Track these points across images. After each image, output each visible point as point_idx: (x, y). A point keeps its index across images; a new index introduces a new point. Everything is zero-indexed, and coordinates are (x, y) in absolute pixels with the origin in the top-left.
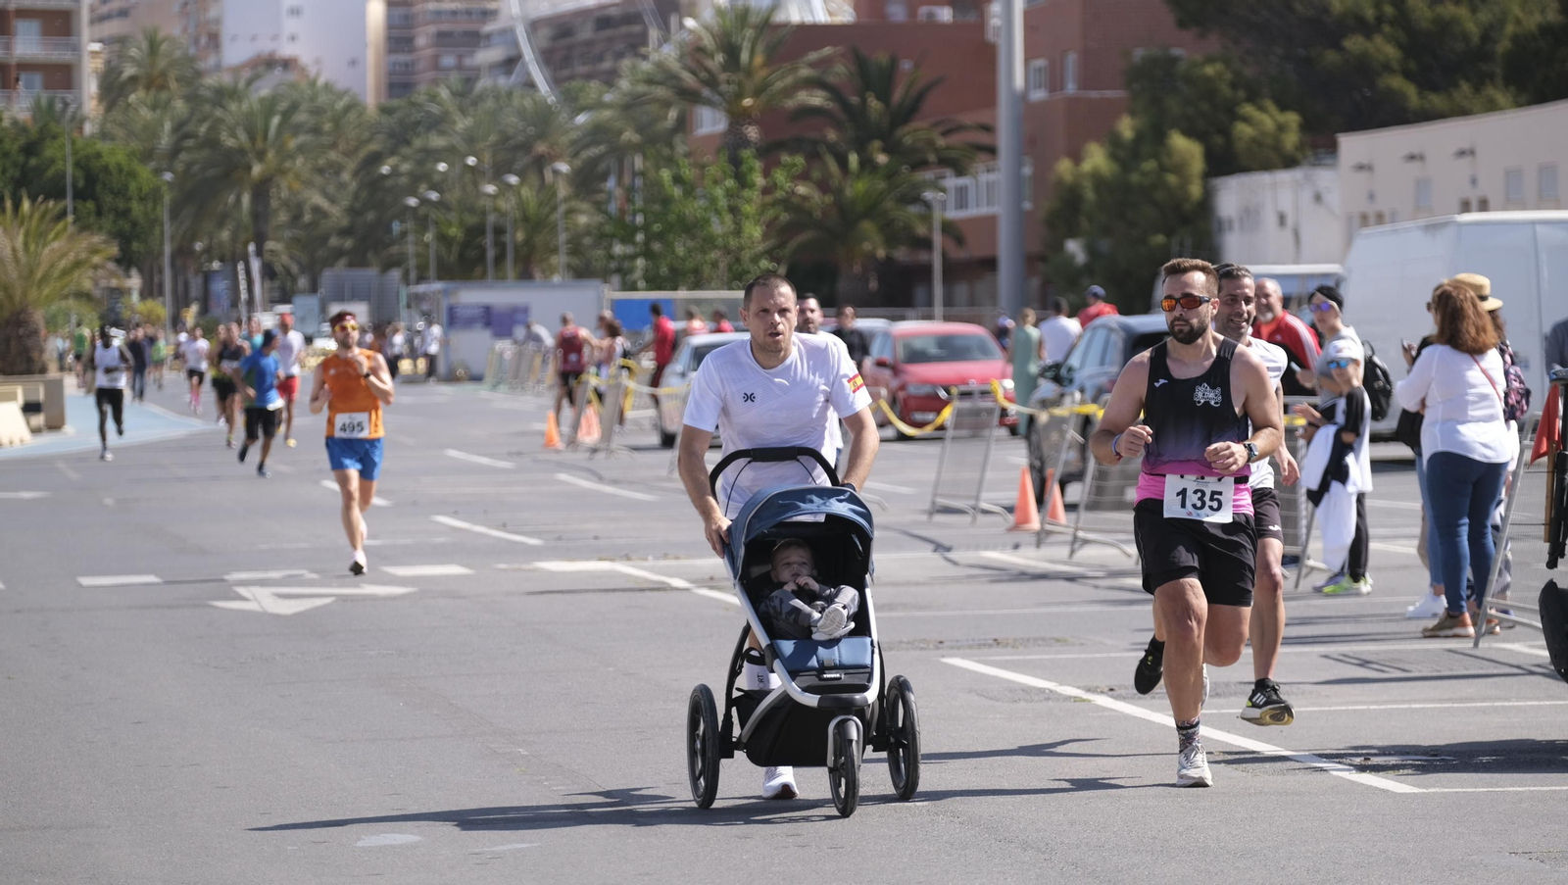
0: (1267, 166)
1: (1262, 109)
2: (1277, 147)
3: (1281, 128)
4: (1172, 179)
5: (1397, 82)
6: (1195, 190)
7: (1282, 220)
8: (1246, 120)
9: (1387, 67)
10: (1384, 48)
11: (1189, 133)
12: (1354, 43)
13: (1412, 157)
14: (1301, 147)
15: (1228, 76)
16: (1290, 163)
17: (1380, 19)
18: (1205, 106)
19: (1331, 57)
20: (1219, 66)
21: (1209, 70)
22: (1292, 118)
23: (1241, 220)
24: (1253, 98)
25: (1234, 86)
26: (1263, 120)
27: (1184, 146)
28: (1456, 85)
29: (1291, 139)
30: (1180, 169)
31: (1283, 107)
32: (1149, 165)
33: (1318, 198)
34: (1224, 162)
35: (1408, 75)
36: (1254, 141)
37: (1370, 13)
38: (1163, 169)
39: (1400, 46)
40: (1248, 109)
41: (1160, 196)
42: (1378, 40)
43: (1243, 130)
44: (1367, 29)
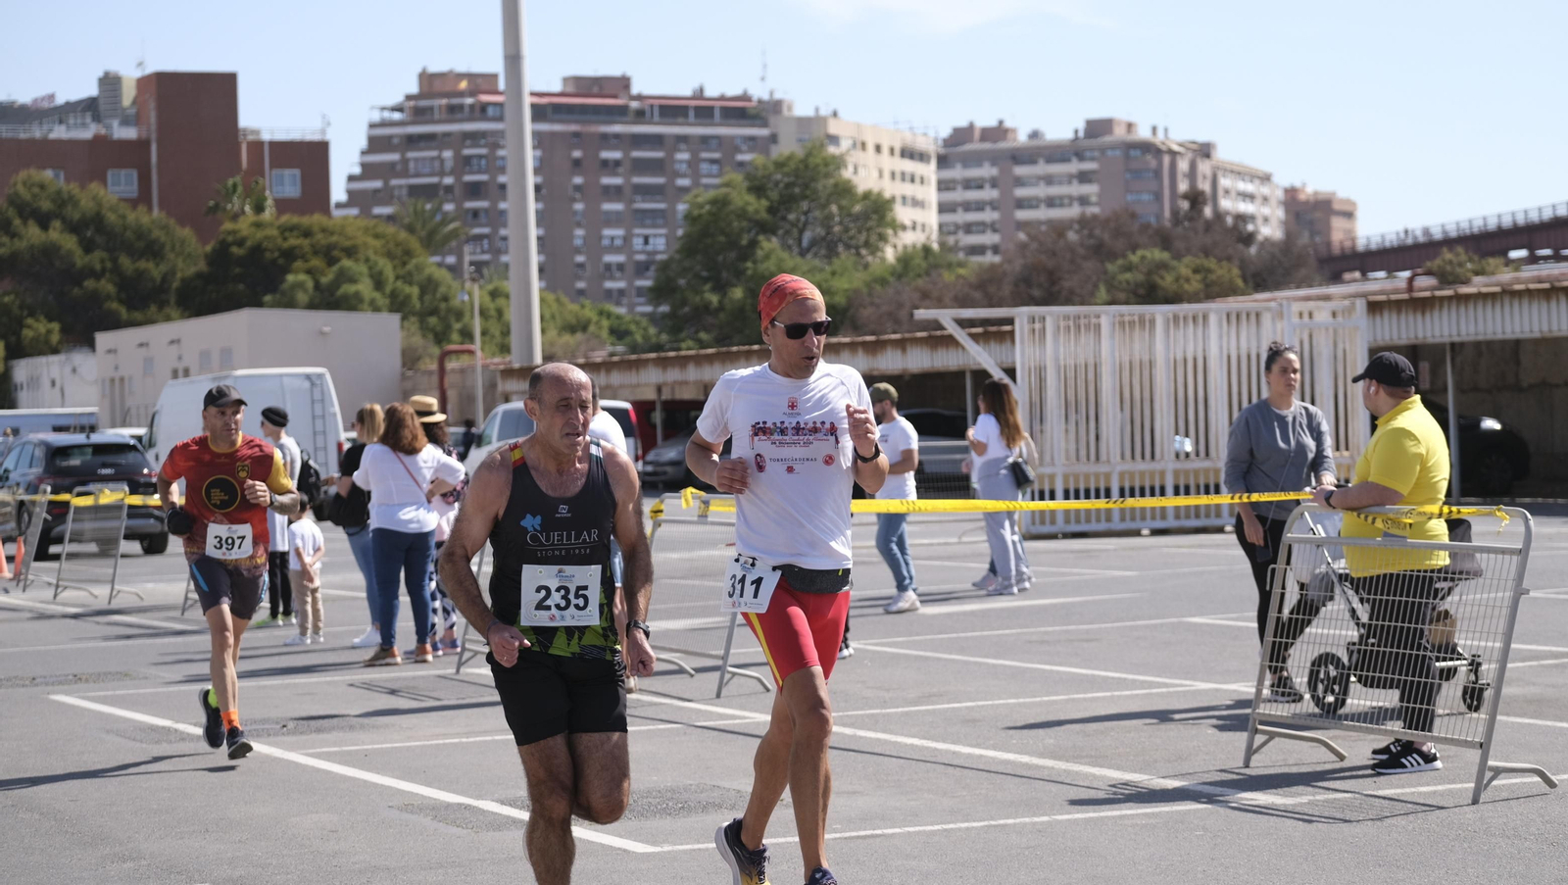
0: (41, 353)
1: (37, 320)
2: (47, 342)
3: (49, 332)
5: (114, 305)
7: (53, 383)
8: (29, 327)
9: (108, 297)
10: (107, 286)
12: (89, 284)
13: (141, 345)
14: (60, 342)
15: (17, 302)
16: (55, 351)
17: (104, 270)
19: (76, 291)
20: (12, 297)
21: (6, 299)
22: (55, 326)
23: (28, 385)
24: (32, 314)
25: (21, 307)
26: (38, 327)
28: (149, 307)
29: (55, 338)
31: (50, 320)
33: (74, 370)
34: (17, 351)
35: (121, 301)
36: (33, 339)
37: (98, 267)
39: (115, 284)
40: (30, 321)
42: (103, 282)
43: (28, 333)
44: (98, 276)
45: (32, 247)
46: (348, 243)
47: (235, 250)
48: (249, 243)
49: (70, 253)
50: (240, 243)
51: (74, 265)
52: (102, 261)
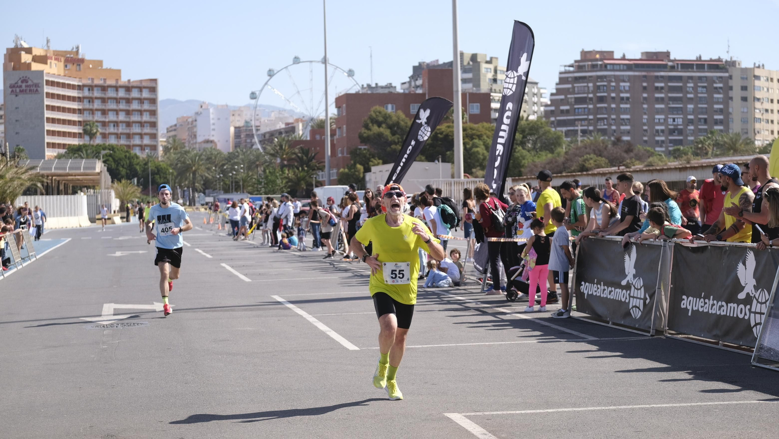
4: (357, 173)
6: (362, 175)
8: (372, 161)
11: (360, 164)
12: (393, 146)
15: (368, 153)
17: (398, 142)
18: (364, 159)
19: (389, 149)
20: (367, 151)
21: (365, 151)
23: (369, 180)
24: (374, 157)
25: (370, 155)
27: (360, 167)
30: (359, 171)
31: (379, 159)
32: (353, 170)
34: (367, 170)
37: (396, 140)
38: (355, 171)
40: (372, 159)
41: (354, 176)
42: (398, 146)
44: (396, 144)
45: (374, 134)
46: (479, 133)
47: (439, 135)
48: (444, 133)
49: (387, 136)
50: (441, 133)
51: (388, 140)
52: (398, 139)
